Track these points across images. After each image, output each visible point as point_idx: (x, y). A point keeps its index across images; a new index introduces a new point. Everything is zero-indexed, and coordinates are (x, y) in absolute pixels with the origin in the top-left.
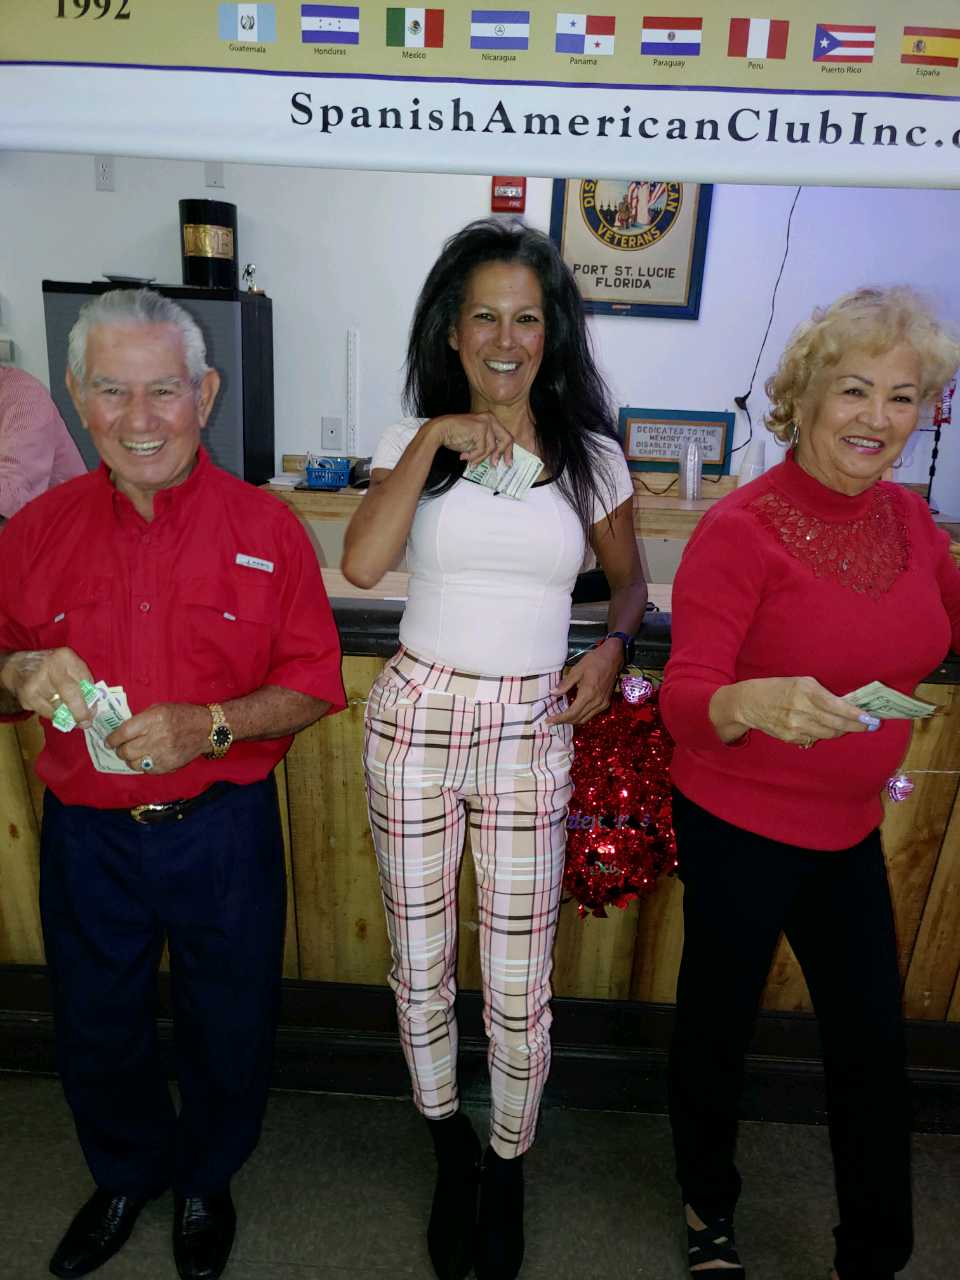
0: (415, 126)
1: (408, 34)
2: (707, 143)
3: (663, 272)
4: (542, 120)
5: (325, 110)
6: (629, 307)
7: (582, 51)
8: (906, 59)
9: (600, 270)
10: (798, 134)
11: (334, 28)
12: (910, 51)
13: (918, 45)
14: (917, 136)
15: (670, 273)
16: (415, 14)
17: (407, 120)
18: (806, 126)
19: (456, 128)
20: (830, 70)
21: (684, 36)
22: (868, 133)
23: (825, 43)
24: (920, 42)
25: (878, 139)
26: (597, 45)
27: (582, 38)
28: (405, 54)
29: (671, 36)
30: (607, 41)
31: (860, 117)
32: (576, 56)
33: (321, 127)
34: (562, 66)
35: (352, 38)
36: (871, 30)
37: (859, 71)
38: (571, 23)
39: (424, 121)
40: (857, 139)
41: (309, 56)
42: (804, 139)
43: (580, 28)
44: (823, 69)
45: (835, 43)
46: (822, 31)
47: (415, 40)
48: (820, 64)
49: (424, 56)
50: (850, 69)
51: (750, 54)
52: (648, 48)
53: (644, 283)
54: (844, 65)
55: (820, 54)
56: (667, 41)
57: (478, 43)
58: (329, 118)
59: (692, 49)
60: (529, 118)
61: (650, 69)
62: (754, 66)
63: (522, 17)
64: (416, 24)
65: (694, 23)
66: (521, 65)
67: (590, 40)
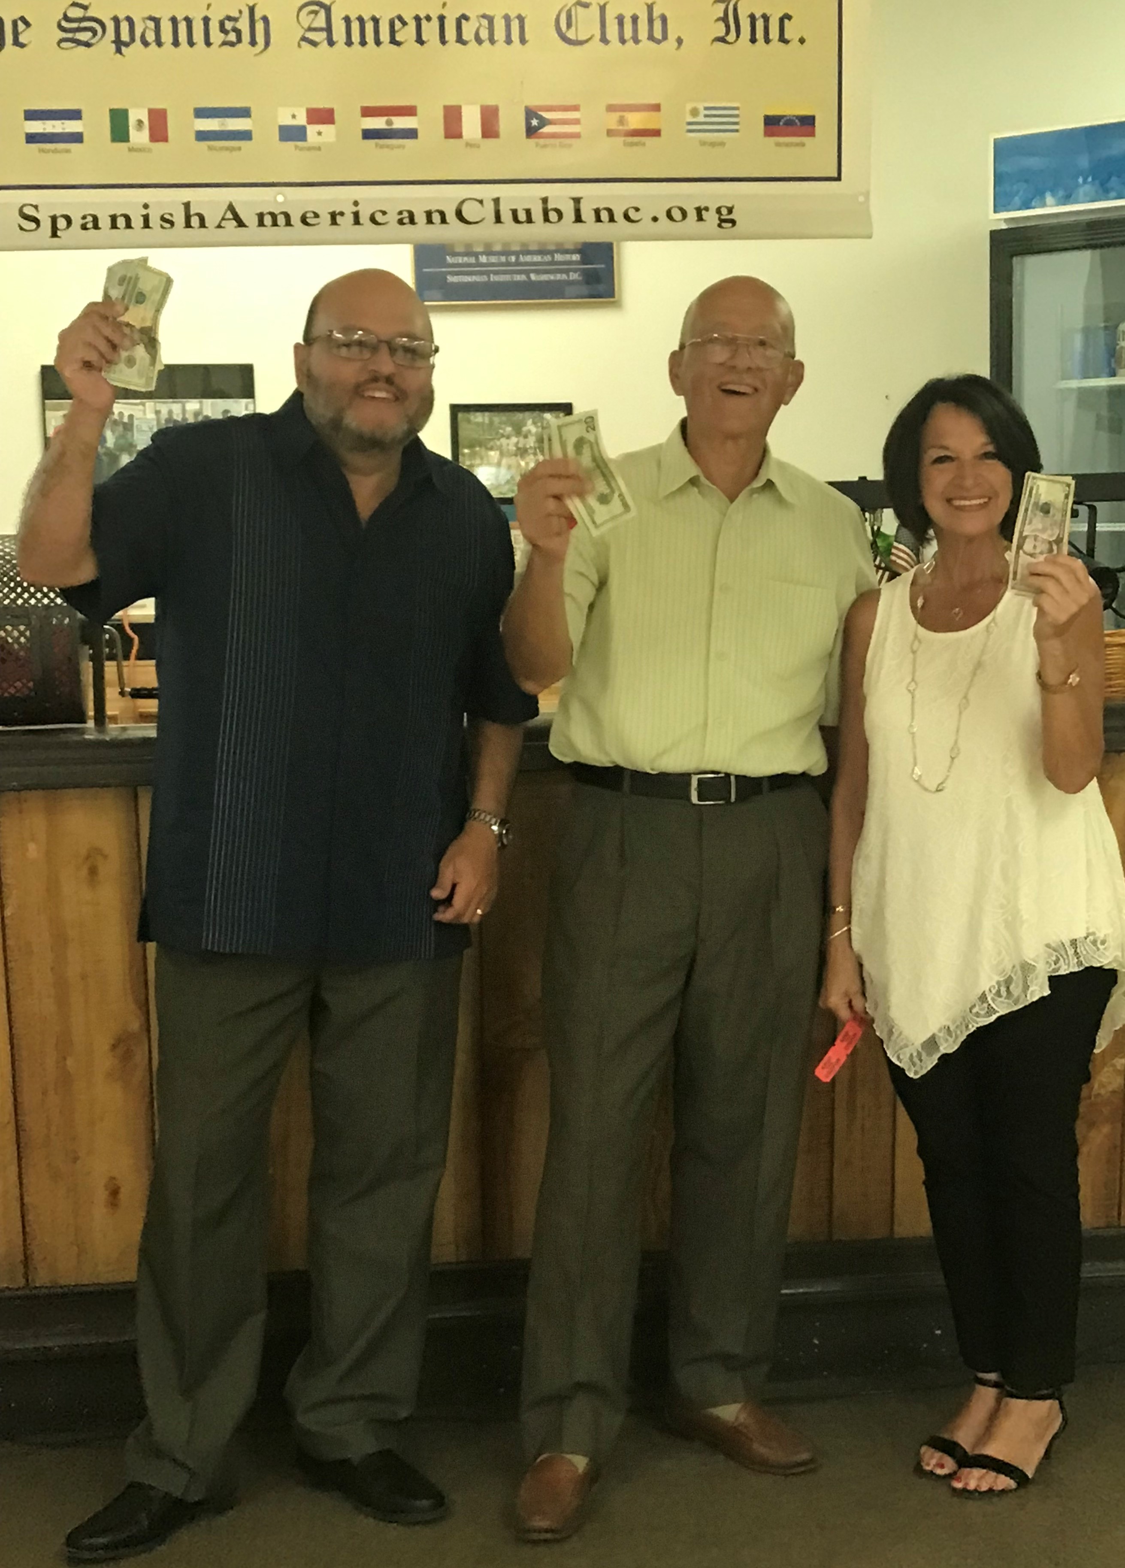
0: (147, 227)
1: (133, 132)
2: (437, 227)
4: (274, 215)
5: (54, 218)
7: (305, 140)
8: (611, 133)
10: (523, 217)
11: (57, 130)
12: (614, 126)
13: (622, 121)
14: (632, 214)
16: (138, 114)
17: (137, 222)
18: (528, 212)
19: (188, 226)
21: (401, 123)
22: (587, 215)
23: (535, 123)
24: (623, 117)
25: (598, 219)
26: (320, 135)
27: (304, 128)
29: (389, 123)
30: (329, 130)
31: (577, 201)
32: (301, 144)
33: (50, 234)
35: (77, 138)
38: (292, 115)
39: (155, 222)
40: (578, 219)
42: (529, 221)
43: (302, 120)
45: (544, 122)
46: (531, 113)
47: (140, 137)
51: (466, 136)
52: (369, 134)
54: (556, 141)
55: (532, 133)
56: (385, 127)
57: (203, 136)
58: (58, 225)
59: (411, 134)
60: (260, 214)
62: (471, 148)
63: (243, 113)
64: (140, 122)
65: (410, 111)
67: (312, 130)
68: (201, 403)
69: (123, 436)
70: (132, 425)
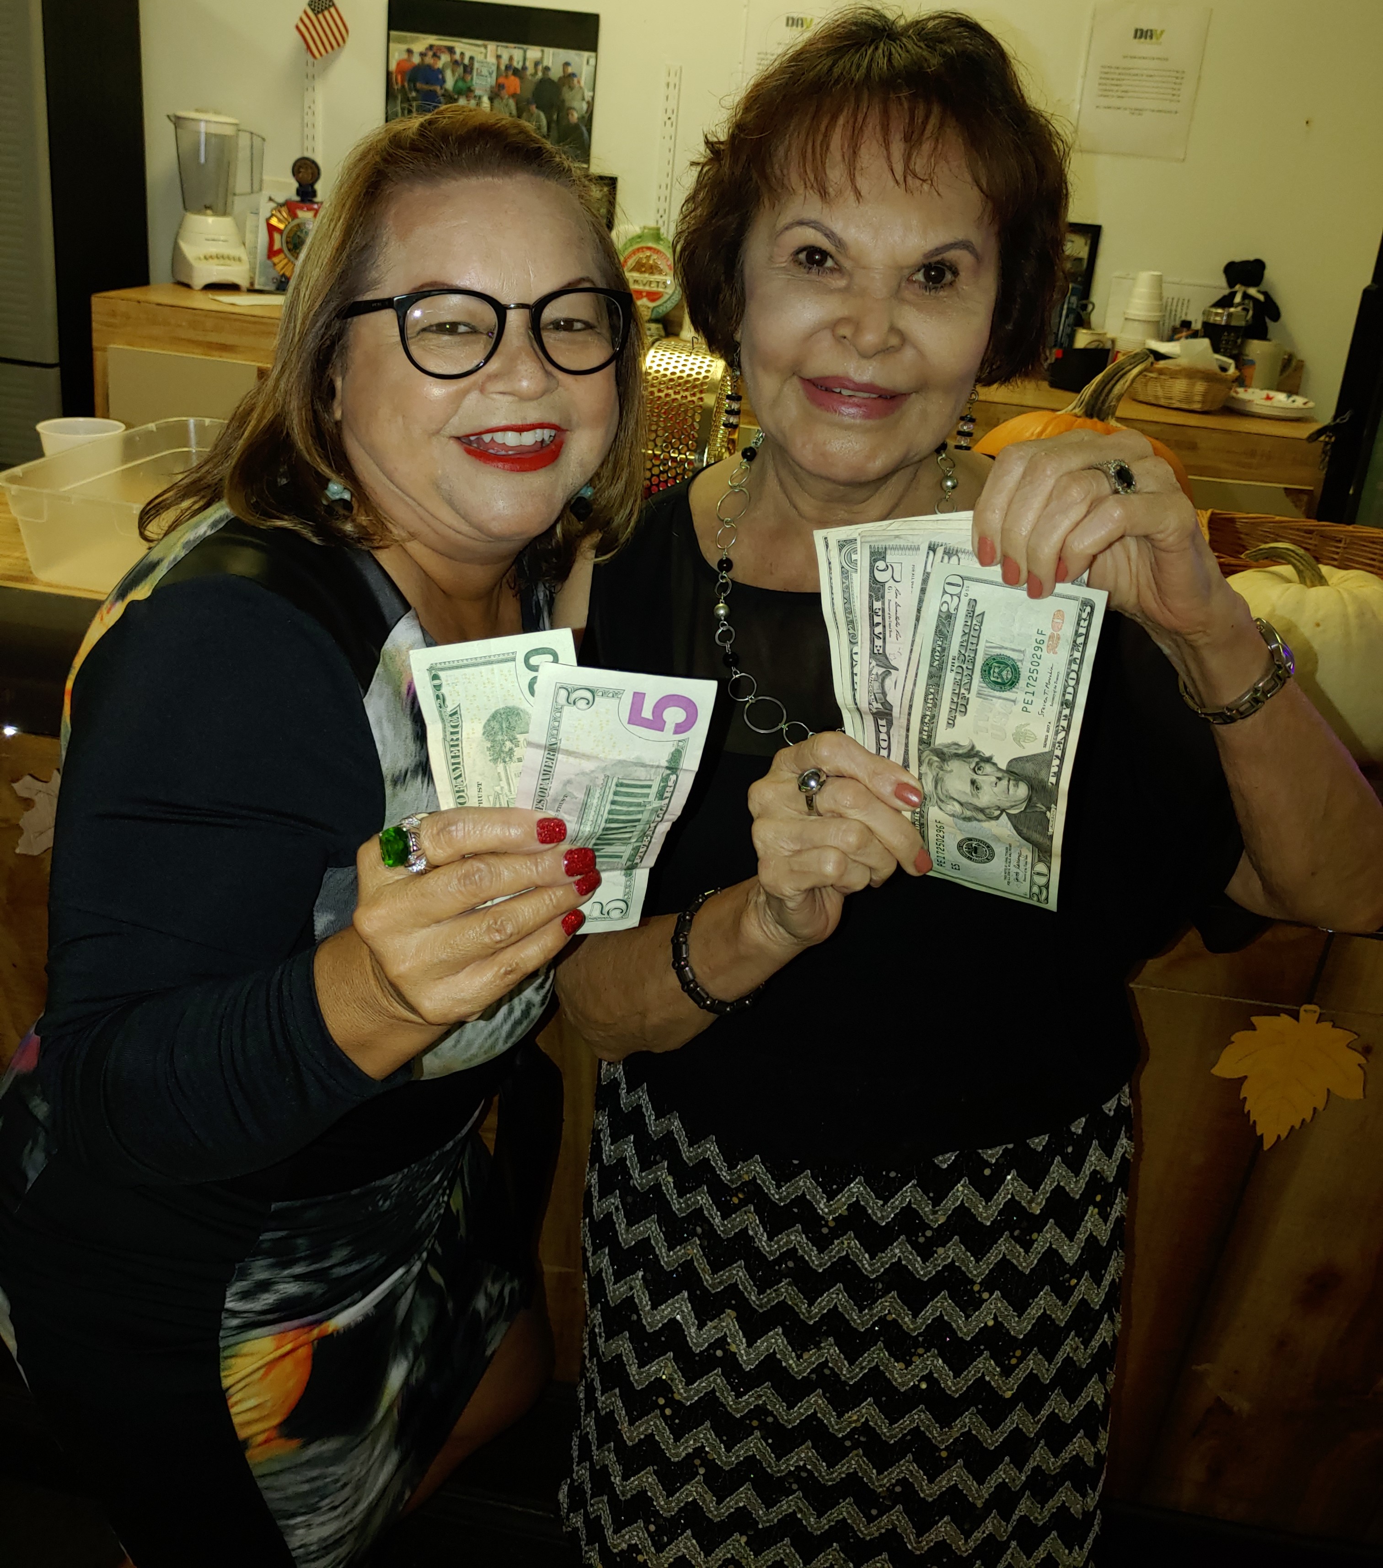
68: (543, 51)
69: (463, 79)
70: (472, 69)
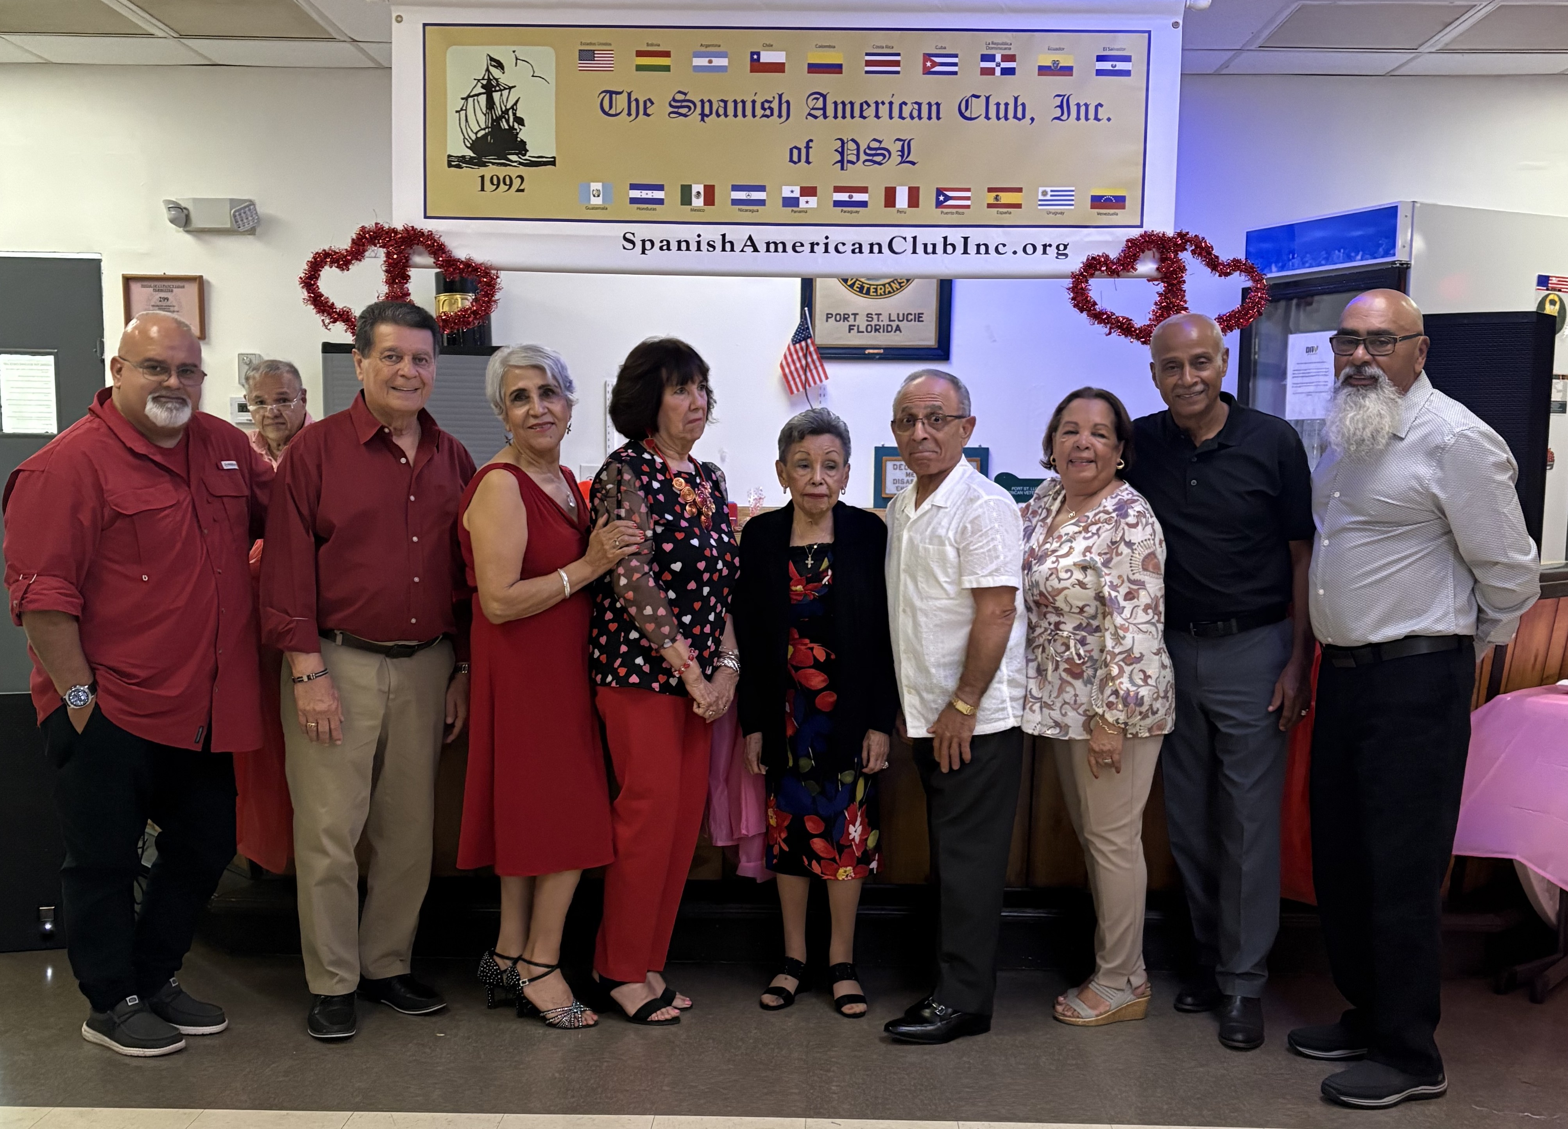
0: (699, 249)
1: (694, 199)
2: (876, 255)
3: (913, 317)
4: (776, 244)
5: (644, 241)
6: (882, 351)
7: (798, 206)
8: (990, 206)
9: (852, 317)
10: (930, 249)
11: (649, 196)
12: (992, 201)
13: (997, 198)
14: (1000, 247)
15: (919, 317)
16: (698, 188)
17: (694, 246)
18: (934, 246)
19: (724, 250)
20: (947, 213)
21: (857, 197)
22: (972, 249)
23: (942, 198)
24: (997, 196)
25: (978, 252)
26: (807, 202)
27: (798, 198)
28: (692, 210)
29: (851, 197)
30: (813, 202)
31: (966, 239)
32: (795, 209)
33: (641, 251)
34: (787, 214)
35: (660, 202)
36: (968, 190)
37: (963, 213)
38: (790, 191)
39: (704, 246)
40: (965, 252)
41: (634, 211)
42: (934, 252)
43: (797, 194)
44: (942, 212)
45: (947, 198)
46: (939, 192)
47: (698, 202)
48: (940, 210)
49: (703, 211)
50: (957, 213)
51: (898, 206)
52: (837, 204)
53: (894, 328)
54: (954, 210)
55: (939, 204)
56: (848, 199)
57: (735, 202)
58: (646, 246)
59: (864, 204)
60: (768, 244)
61: (838, 215)
62: (901, 212)
63: (762, 188)
64: (699, 193)
65: (864, 190)
66: (762, 213)
67: (802, 200)
